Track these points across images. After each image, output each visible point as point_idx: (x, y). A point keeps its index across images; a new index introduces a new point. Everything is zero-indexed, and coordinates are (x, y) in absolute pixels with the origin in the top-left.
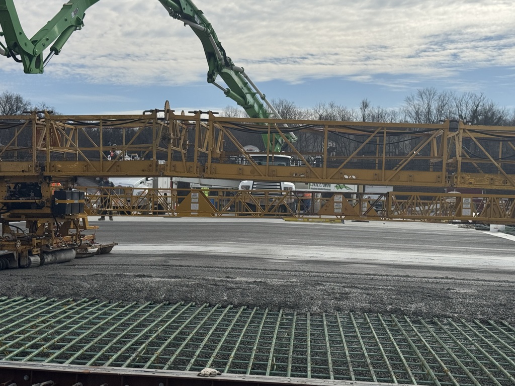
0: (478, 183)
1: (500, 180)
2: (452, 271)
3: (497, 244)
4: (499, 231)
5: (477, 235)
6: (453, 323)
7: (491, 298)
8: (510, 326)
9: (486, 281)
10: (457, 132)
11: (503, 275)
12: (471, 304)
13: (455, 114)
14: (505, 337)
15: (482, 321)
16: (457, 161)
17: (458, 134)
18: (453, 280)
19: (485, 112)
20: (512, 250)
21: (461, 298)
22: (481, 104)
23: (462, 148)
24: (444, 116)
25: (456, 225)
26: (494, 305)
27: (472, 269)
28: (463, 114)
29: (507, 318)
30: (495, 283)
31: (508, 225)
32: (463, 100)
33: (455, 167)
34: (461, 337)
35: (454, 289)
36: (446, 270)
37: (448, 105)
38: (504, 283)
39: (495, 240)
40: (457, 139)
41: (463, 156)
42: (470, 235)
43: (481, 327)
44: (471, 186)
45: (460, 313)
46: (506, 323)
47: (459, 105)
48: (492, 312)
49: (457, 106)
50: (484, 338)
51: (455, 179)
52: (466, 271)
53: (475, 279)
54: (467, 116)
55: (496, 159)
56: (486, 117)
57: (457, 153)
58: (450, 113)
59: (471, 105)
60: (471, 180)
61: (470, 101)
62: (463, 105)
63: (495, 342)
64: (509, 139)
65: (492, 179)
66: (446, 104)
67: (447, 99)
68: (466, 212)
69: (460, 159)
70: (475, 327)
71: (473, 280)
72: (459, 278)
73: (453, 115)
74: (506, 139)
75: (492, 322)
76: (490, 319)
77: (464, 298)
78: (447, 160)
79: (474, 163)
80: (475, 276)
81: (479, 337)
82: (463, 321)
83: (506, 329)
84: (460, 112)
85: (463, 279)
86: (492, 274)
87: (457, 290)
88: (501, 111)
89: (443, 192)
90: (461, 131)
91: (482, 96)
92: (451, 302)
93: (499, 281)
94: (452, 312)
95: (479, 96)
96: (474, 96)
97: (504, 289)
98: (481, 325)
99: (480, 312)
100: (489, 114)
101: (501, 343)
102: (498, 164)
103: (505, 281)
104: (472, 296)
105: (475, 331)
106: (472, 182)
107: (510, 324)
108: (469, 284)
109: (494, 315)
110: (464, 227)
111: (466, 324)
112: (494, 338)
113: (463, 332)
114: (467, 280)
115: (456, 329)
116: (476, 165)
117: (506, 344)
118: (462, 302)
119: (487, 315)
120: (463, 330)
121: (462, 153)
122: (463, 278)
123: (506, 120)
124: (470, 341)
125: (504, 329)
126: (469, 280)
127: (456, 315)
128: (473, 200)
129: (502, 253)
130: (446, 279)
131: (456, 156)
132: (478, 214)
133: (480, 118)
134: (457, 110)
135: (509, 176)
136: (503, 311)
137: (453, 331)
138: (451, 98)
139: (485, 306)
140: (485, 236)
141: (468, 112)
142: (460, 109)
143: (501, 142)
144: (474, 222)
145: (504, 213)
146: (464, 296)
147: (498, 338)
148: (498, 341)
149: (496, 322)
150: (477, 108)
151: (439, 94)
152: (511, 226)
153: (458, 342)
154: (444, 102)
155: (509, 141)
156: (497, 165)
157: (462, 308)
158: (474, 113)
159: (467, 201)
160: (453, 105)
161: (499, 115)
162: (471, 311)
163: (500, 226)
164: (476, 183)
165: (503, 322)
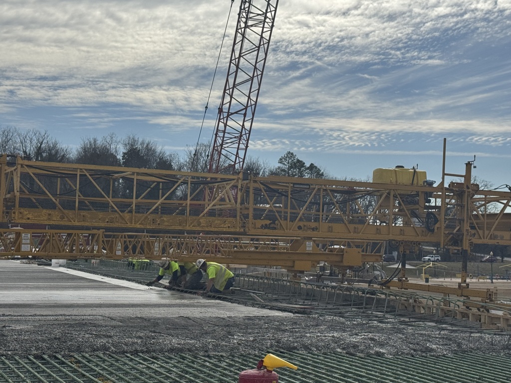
0: (36, 219)
1: (58, 216)
2: (9, 307)
3: (58, 279)
4: (60, 266)
5: (38, 271)
6: (7, 361)
7: (47, 332)
8: (63, 359)
9: (43, 316)
10: (15, 167)
11: (60, 309)
12: (27, 340)
13: (19, 150)
14: (58, 371)
15: (36, 357)
16: (15, 196)
17: (16, 169)
18: (10, 317)
19: (49, 150)
20: (71, 284)
21: (16, 335)
22: (45, 141)
23: (20, 182)
24: (9, 152)
25: (19, 261)
26: (49, 340)
27: (31, 305)
28: (27, 150)
29: (61, 351)
30: (52, 318)
31: (69, 260)
32: (27, 137)
33: (13, 202)
34: (13, 375)
35: (9, 327)
36: (4, 307)
37: (12, 141)
38: (61, 317)
39: (55, 275)
40: (15, 173)
41: (21, 191)
42: (31, 270)
43: (34, 363)
44: (29, 222)
45: (14, 350)
46: (60, 357)
47: (23, 142)
48: (46, 347)
49: (22, 143)
50: (36, 374)
51: (13, 214)
52: (24, 308)
53: (32, 314)
54: (31, 152)
55: (54, 195)
56: (50, 154)
57: (15, 188)
58: (14, 149)
59: (35, 141)
60: (30, 216)
61: (34, 138)
62: (28, 141)
63: (48, 376)
64: (67, 176)
65: (49, 215)
66: (10, 139)
67: (11, 135)
68: (25, 248)
69: (18, 194)
70: (29, 363)
71: (30, 316)
72: (16, 314)
73: (17, 151)
74: (64, 176)
75: (46, 357)
76: (44, 354)
77: (19, 335)
78: (5, 195)
79: (33, 198)
80: (33, 311)
81: (32, 373)
82: (17, 358)
83: (59, 362)
84: (24, 148)
85: (20, 316)
86: (50, 309)
87: (13, 327)
88: (65, 150)
89: (7, 228)
90: (19, 166)
91: (46, 134)
92: (6, 340)
93: (56, 315)
94: (6, 350)
95: (43, 134)
96: (38, 133)
97: (59, 322)
98: (35, 360)
99: (34, 348)
100: (53, 152)
101: (53, 376)
102: (56, 200)
103: (61, 315)
104: (28, 332)
105: (28, 367)
106: (30, 217)
107: (63, 357)
108: (26, 320)
109: (48, 350)
110: (27, 263)
111: (20, 361)
112: (46, 372)
113: (16, 370)
114: (24, 316)
115: (9, 367)
116: (34, 201)
117: (58, 378)
118: (16, 338)
119: (42, 350)
120: (16, 368)
121: (20, 187)
122: (20, 314)
123: (69, 158)
124: (22, 378)
125: (57, 363)
126: (26, 316)
127: (9, 353)
128: (33, 236)
129: (61, 287)
130: (2, 316)
131: (13, 191)
132: (37, 249)
133: (44, 155)
134: (21, 146)
135: (66, 211)
136: (58, 344)
137: (5, 370)
138: (15, 134)
139: (39, 340)
140: (47, 271)
141: (32, 149)
142: (24, 145)
143: (59, 179)
144: (34, 258)
145: (62, 248)
146: (20, 332)
147: (50, 372)
148: (50, 375)
149: (50, 356)
150: (41, 145)
151: (3, 129)
152: (72, 260)
153: (10, 380)
154: (8, 137)
155: (66, 177)
156: (54, 201)
157: (16, 345)
158: (38, 150)
159: (26, 237)
160: (17, 141)
161: (62, 154)
162: (26, 348)
163: (61, 261)
164: (34, 218)
165: (57, 356)
